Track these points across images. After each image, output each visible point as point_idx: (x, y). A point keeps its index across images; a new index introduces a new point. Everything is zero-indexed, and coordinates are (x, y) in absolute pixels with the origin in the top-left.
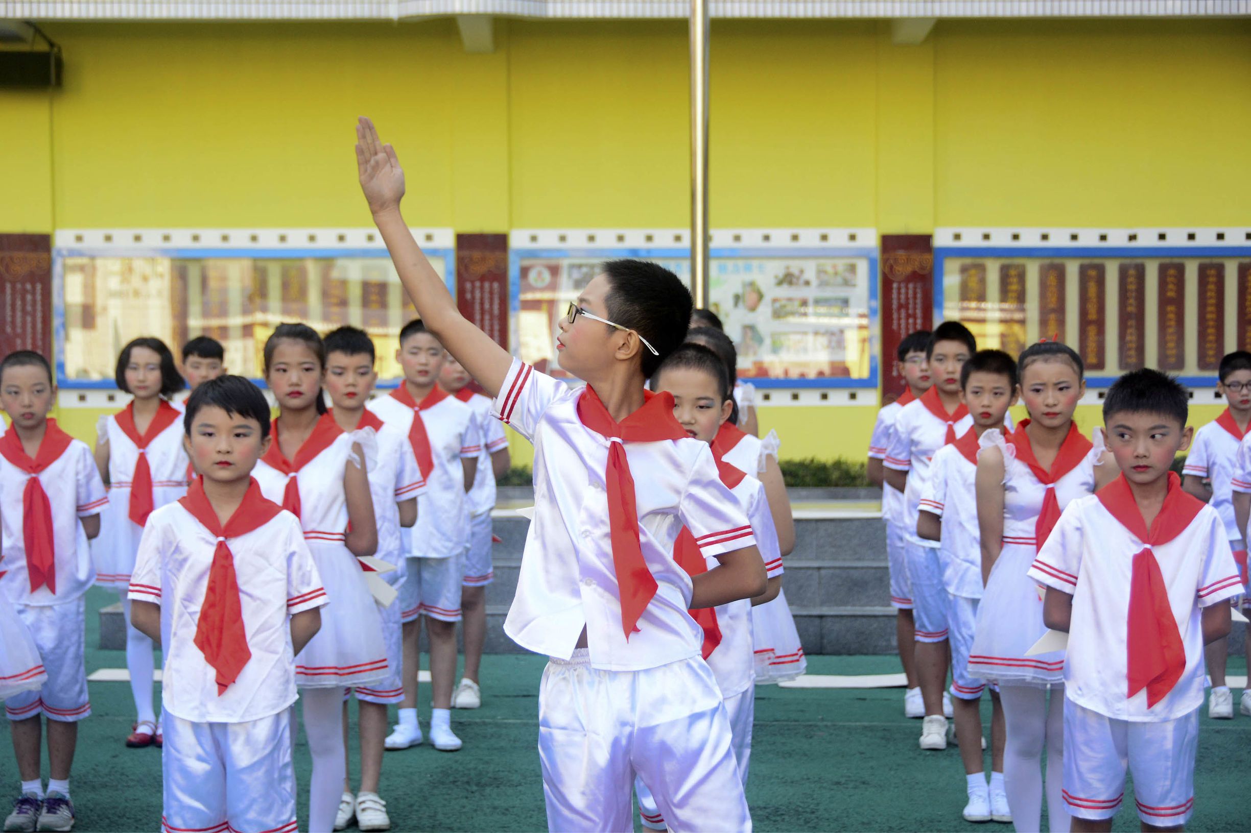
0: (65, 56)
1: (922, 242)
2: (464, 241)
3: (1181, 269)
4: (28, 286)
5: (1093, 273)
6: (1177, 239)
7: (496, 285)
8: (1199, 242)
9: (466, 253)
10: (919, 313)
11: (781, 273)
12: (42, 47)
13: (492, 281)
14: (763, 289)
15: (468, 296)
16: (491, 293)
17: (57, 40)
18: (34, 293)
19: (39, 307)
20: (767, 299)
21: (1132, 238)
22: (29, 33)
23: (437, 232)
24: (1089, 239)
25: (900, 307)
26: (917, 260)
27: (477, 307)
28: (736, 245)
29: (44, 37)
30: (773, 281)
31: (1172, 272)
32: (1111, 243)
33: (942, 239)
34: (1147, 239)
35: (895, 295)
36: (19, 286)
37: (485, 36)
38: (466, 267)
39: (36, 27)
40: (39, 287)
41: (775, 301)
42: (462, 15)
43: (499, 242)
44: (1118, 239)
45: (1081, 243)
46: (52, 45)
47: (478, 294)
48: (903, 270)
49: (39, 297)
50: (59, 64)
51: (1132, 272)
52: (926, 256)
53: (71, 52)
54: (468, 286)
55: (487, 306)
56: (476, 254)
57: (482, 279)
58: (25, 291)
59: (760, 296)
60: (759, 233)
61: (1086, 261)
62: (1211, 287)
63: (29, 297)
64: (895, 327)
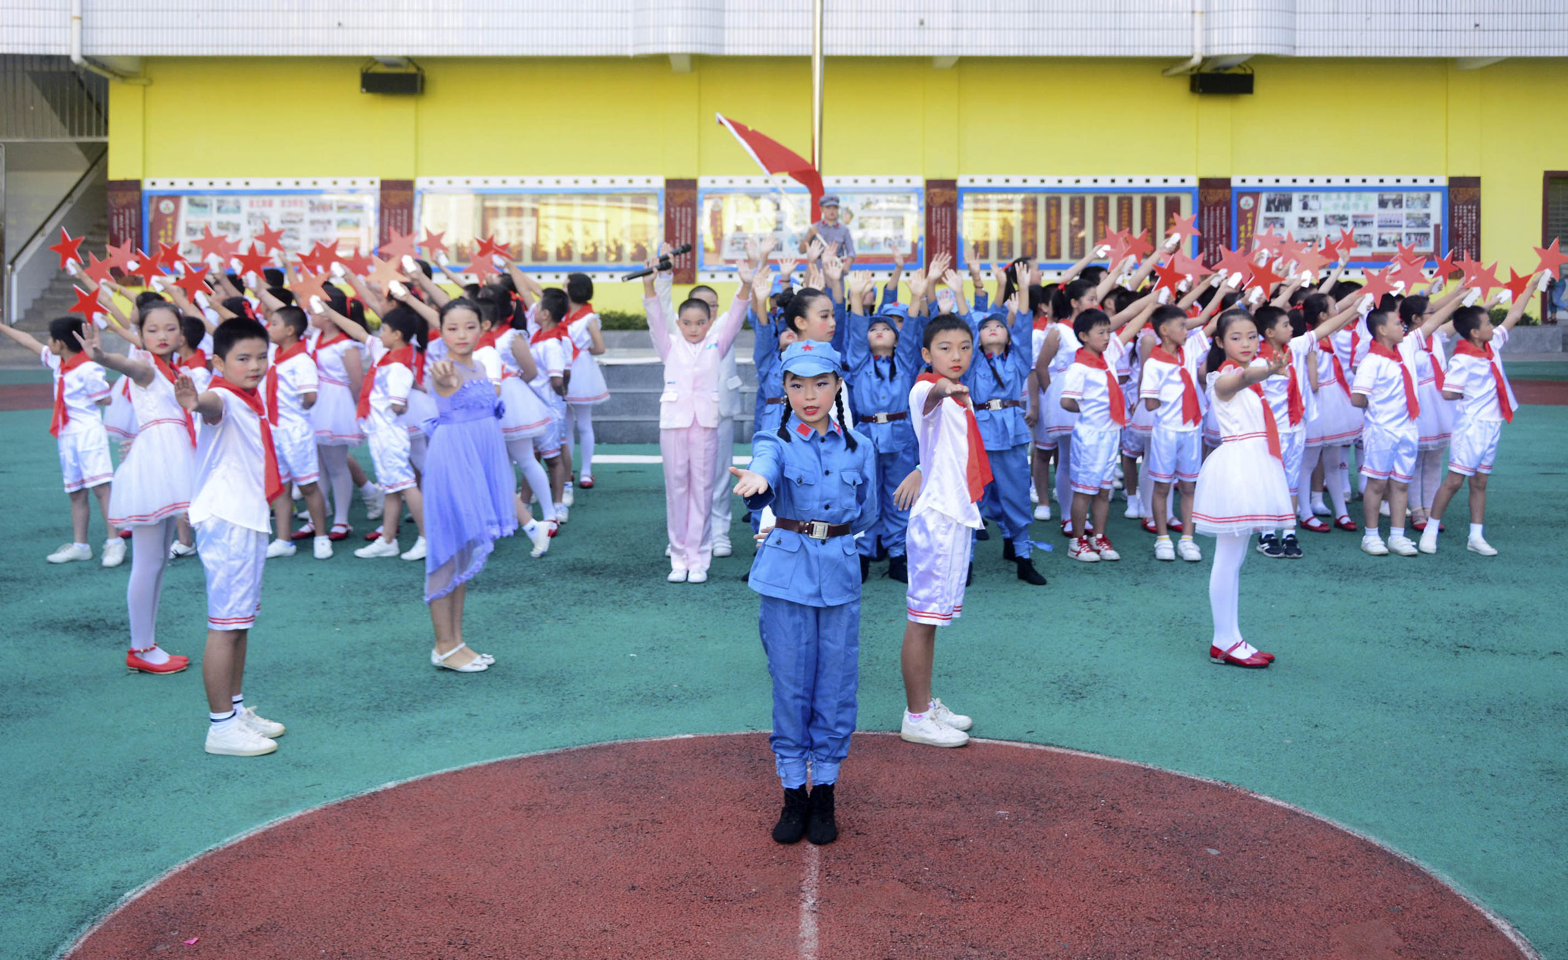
0: (426, 74)
1: (951, 184)
2: (670, 183)
3: (1106, 200)
4: (399, 211)
5: (1054, 202)
6: (1104, 183)
7: (689, 210)
8: (1117, 184)
9: (671, 191)
10: (948, 225)
11: (864, 202)
12: (412, 70)
13: (686, 207)
14: (854, 212)
15: (672, 216)
16: (686, 214)
17: (423, 66)
18: (402, 215)
19: (405, 224)
20: (856, 217)
21: (1078, 181)
22: (405, 62)
23: (653, 179)
24: (1051, 182)
25: (937, 222)
26: (948, 193)
27: (678, 222)
28: (837, 185)
29: (414, 64)
30: (859, 207)
31: (1101, 201)
32: (1065, 184)
33: (963, 182)
34: (1086, 183)
35: (934, 215)
36: (393, 211)
37: (686, 65)
38: (671, 199)
39: (410, 60)
40: (405, 212)
41: (860, 218)
42: (673, 54)
43: (692, 184)
44: (1069, 182)
45: (1046, 185)
46: (418, 69)
47: (678, 215)
48: (939, 200)
49: (405, 218)
50: (423, 80)
51: (1077, 201)
52: (953, 192)
53: (429, 72)
54: (672, 210)
55: (683, 222)
56: (678, 191)
57: (681, 206)
58: (396, 215)
59: (852, 216)
60: (852, 178)
61: (1050, 195)
62: (1125, 210)
63: (399, 218)
64: (934, 232)
